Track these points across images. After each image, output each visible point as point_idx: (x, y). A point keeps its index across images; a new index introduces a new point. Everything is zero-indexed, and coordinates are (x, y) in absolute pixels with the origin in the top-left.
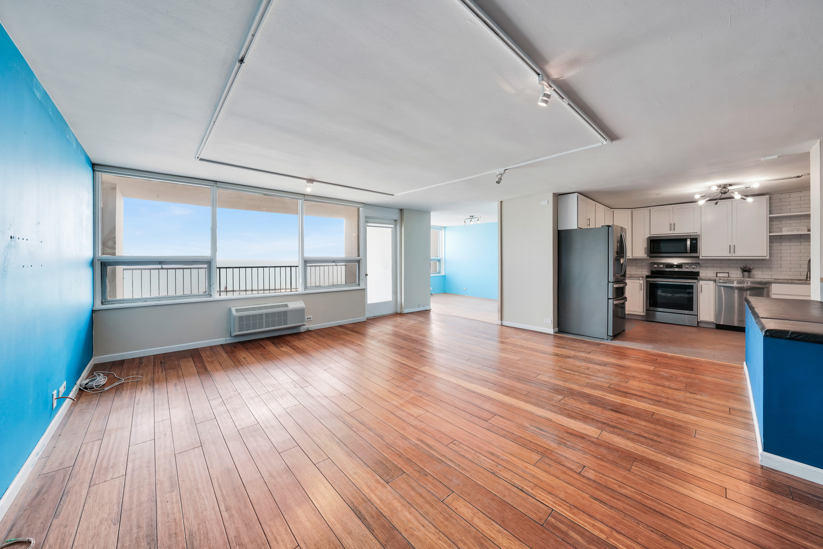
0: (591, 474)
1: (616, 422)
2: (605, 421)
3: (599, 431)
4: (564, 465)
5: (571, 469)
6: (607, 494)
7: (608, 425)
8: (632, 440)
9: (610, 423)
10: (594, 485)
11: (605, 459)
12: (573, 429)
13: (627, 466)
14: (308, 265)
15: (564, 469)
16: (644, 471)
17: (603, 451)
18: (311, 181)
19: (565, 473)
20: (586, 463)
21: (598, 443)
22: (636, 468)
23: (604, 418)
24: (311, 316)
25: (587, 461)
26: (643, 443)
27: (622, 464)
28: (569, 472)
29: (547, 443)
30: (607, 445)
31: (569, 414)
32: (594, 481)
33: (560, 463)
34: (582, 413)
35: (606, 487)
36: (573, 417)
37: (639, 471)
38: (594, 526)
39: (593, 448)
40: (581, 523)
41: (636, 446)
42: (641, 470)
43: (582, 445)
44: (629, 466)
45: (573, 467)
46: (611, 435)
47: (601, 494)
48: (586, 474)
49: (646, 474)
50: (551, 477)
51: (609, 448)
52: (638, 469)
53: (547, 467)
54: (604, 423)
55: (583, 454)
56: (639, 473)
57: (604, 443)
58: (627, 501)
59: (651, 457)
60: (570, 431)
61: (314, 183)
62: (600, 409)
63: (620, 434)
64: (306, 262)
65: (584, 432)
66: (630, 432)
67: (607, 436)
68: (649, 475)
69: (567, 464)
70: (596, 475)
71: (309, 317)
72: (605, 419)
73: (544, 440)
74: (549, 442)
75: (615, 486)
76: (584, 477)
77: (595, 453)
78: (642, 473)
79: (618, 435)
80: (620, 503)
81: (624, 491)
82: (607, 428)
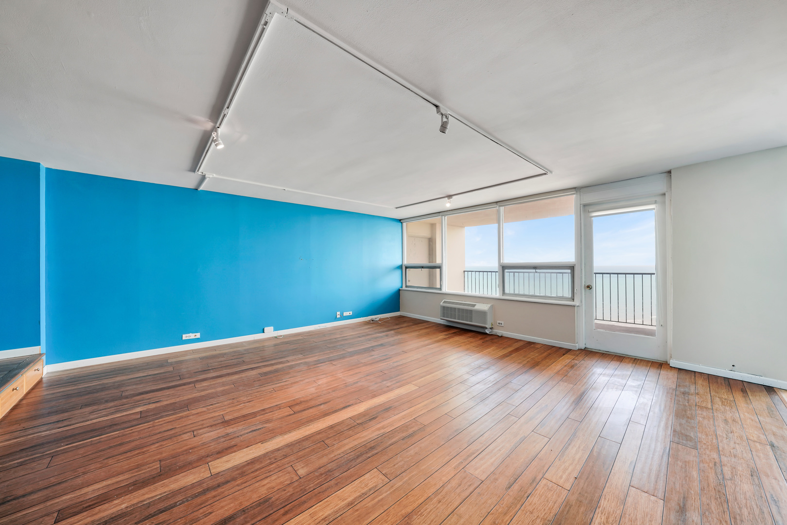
0: (185, 437)
1: (209, 502)
2: (220, 490)
3: (214, 471)
4: (207, 427)
5: (200, 429)
6: (167, 436)
7: (214, 488)
8: (174, 493)
9: (213, 493)
10: (178, 434)
11: (185, 452)
12: (235, 452)
13: (164, 462)
14: (506, 270)
15: (204, 426)
16: (148, 470)
17: (192, 457)
18: (450, 197)
19: (202, 425)
20: (195, 438)
21: (203, 460)
22: (156, 467)
23: (226, 493)
24: (502, 322)
25: (196, 441)
26: (161, 500)
27: (169, 461)
28: (200, 427)
29: (236, 428)
30: (194, 465)
31: (261, 462)
32: (180, 435)
33: (211, 426)
34: (253, 475)
35: (170, 438)
36: (252, 462)
37: (152, 467)
38: (164, 420)
39: (202, 452)
40: (171, 417)
41: (166, 489)
42: (151, 469)
43: (212, 447)
44: (163, 463)
45: (201, 431)
46: (200, 479)
47: (170, 433)
48: (189, 434)
49: (145, 469)
50: (207, 418)
51: (189, 464)
52: (153, 468)
53: (215, 419)
54: (219, 486)
55: (205, 442)
56: (151, 465)
57: (199, 464)
58: (151, 442)
59: (146, 490)
60: (235, 448)
61: (454, 197)
62: (247, 504)
63: (191, 488)
64: (504, 268)
65: (225, 458)
66: (183, 502)
67: (202, 475)
68: (142, 470)
69: (207, 429)
70: (182, 438)
71: (500, 322)
72: (223, 493)
73: (240, 428)
74: (235, 429)
75: (165, 443)
76: (189, 432)
77: (197, 451)
78: (149, 468)
79: (193, 486)
80: (156, 438)
81: (157, 445)
82: (211, 483)
